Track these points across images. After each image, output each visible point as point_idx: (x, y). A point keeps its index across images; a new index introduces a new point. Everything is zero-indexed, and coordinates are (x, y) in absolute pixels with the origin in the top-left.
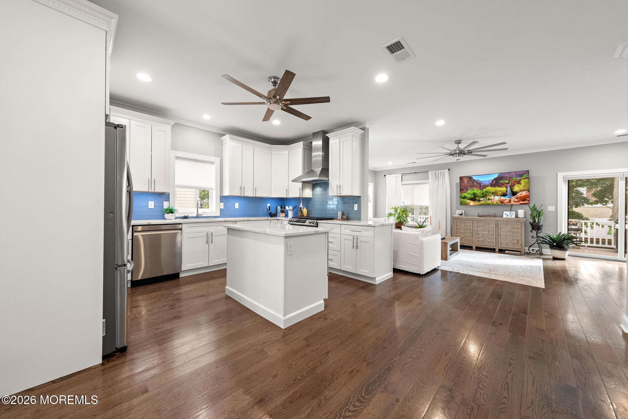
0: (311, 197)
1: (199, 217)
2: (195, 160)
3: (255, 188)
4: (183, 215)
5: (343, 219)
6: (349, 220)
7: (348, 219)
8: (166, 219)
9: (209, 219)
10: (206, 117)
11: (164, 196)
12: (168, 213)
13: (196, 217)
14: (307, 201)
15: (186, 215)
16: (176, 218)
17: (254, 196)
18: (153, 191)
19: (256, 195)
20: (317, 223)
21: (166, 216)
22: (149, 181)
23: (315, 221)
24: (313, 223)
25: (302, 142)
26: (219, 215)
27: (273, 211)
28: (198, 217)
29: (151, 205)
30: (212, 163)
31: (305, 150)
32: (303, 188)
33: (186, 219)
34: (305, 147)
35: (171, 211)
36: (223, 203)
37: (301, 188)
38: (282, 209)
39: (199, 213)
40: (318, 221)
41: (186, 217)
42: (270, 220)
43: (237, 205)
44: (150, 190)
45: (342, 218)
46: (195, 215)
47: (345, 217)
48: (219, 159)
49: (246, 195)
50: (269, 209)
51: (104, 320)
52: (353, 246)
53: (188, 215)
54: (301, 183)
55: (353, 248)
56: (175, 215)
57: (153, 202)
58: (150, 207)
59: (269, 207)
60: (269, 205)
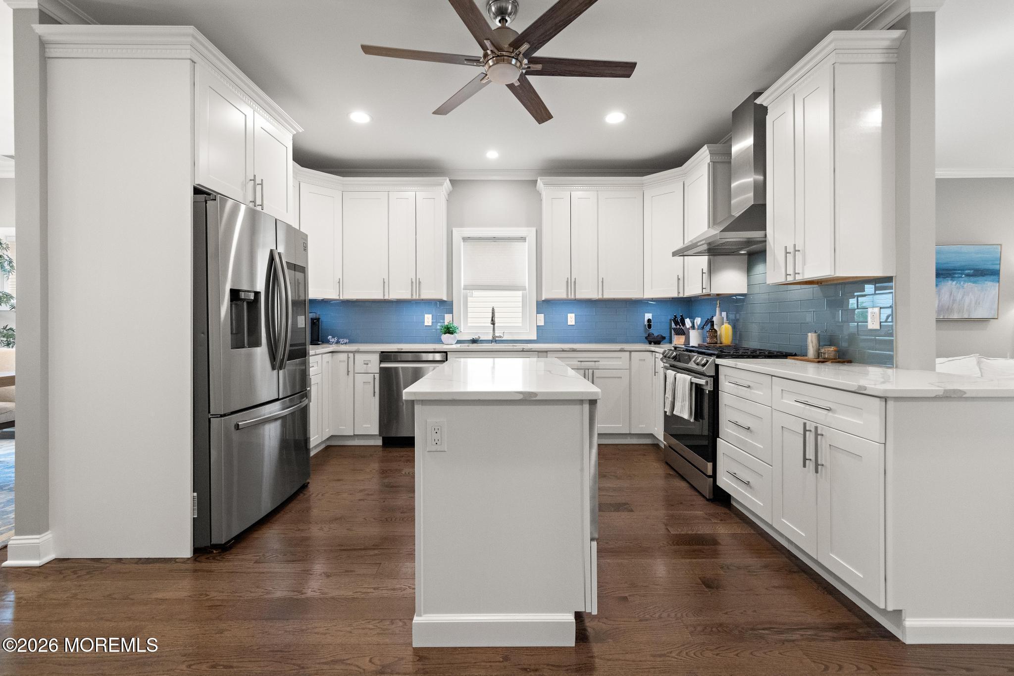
0: (745, 291)
1: (496, 341)
2: (495, 239)
3: (600, 280)
4: (470, 338)
5: (821, 359)
6: (850, 362)
7: (843, 358)
8: (443, 343)
9: (513, 346)
10: (492, 155)
11: (445, 306)
12: (445, 334)
13: (491, 341)
14: (730, 302)
15: (476, 337)
16: (459, 342)
17: (600, 297)
18: (417, 297)
19: (603, 295)
20: (717, 366)
21: (445, 337)
22: (412, 282)
23: (711, 359)
24: (704, 365)
25: (705, 147)
26: (536, 339)
27: (655, 332)
28: (494, 340)
29: (428, 320)
30: (523, 239)
31: (719, 166)
32: (711, 270)
33: (475, 344)
34: (718, 158)
35: (449, 330)
36: (543, 315)
37: (705, 270)
38: (678, 326)
39: (497, 335)
40: (719, 361)
41: (474, 341)
42: (630, 352)
43: (571, 319)
44: (415, 297)
45: (818, 354)
46: (490, 338)
47: (830, 351)
48: (534, 230)
49: (579, 296)
50: (650, 326)
51: (195, 494)
52: (805, 459)
53: (479, 337)
54: (707, 257)
55: (804, 466)
56: (455, 337)
57: (430, 316)
58: (426, 324)
59: (649, 321)
60: (648, 316)
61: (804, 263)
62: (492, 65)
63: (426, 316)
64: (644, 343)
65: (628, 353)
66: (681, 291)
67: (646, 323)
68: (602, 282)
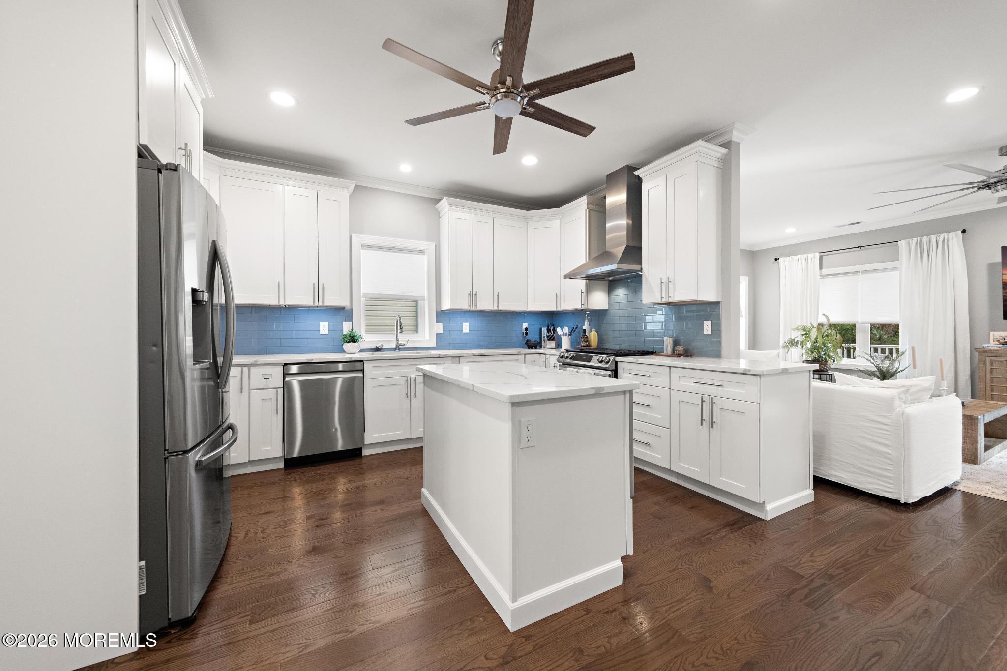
0: (606, 307)
1: (401, 349)
2: (394, 249)
3: (496, 294)
4: (373, 346)
5: (675, 354)
6: (691, 357)
7: (688, 354)
8: (345, 352)
9: (417, 353)
10: (406, 168)
11: (343, 313)
12: (348, 342)
13: (395, 349)
14: (598, 316)
15: (379, 345)
16: (362, 350)
17: (496, 308)
18: (320, 304)
19: (498, 307)
20: (616, 363)
21: (348, 346)
22: (314, 288)
23: (612, 358)
24: (607, 363)
25: (585, 197)
26: (435, 346)
27: (532, 337)
28: (398, 348)
29: (324, 328)
30: (422, 252)
31: (592, 213)
32: (588, 290)
33: (379, 352)
34: (592, 207)
35: (353, 339)
36: (441, 324)
37: (584, 290)
38: (550, 334)
39: (400, 342)
40: (618, 359)
41: (378, 349)
42: (525, 355)
43: (466, 327)
44: (316, 304)
45: (674, 351)
46: (394, 346)
47: (680, 349)
48: (433, 245)
49: (480, 307)
50: (526, 334)
51: (143, 563)
52: (702, 420)
53: (382, 345)
54: (585, 280)
55: (702, 424)
56: (360, 346)
57: (327, 324)
58: (322, 332)
59: (526, 329)
60: (525, 325)
61: (674, 290)
62: (500, 100)
63: (322, 324)
64: (523, 347)
65: (523, 356)
66: (558, 305)
67: (524, 331)
68: (498, 296)
